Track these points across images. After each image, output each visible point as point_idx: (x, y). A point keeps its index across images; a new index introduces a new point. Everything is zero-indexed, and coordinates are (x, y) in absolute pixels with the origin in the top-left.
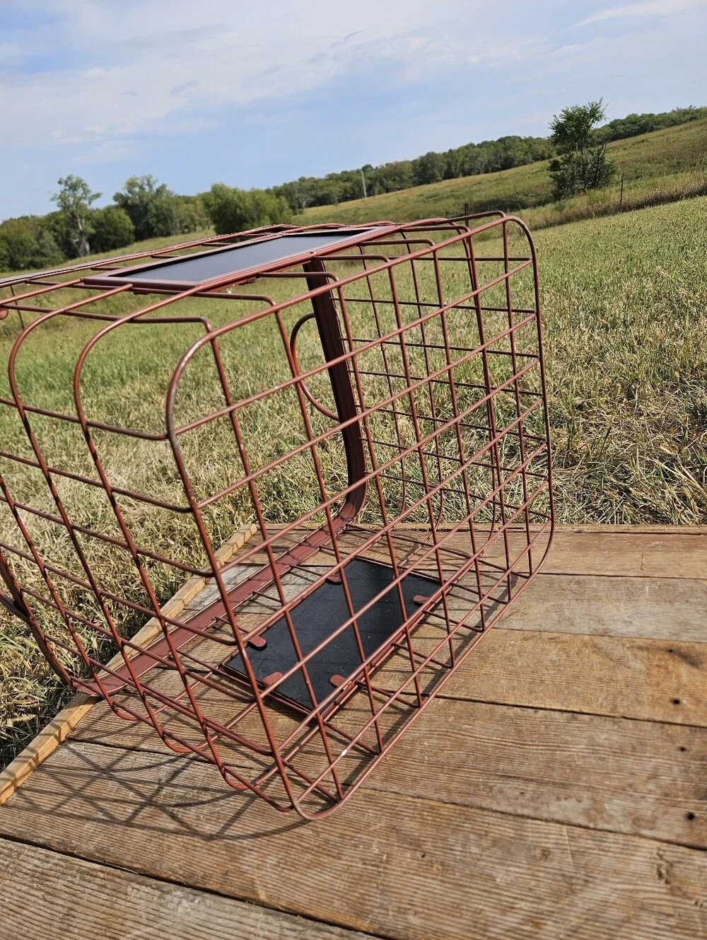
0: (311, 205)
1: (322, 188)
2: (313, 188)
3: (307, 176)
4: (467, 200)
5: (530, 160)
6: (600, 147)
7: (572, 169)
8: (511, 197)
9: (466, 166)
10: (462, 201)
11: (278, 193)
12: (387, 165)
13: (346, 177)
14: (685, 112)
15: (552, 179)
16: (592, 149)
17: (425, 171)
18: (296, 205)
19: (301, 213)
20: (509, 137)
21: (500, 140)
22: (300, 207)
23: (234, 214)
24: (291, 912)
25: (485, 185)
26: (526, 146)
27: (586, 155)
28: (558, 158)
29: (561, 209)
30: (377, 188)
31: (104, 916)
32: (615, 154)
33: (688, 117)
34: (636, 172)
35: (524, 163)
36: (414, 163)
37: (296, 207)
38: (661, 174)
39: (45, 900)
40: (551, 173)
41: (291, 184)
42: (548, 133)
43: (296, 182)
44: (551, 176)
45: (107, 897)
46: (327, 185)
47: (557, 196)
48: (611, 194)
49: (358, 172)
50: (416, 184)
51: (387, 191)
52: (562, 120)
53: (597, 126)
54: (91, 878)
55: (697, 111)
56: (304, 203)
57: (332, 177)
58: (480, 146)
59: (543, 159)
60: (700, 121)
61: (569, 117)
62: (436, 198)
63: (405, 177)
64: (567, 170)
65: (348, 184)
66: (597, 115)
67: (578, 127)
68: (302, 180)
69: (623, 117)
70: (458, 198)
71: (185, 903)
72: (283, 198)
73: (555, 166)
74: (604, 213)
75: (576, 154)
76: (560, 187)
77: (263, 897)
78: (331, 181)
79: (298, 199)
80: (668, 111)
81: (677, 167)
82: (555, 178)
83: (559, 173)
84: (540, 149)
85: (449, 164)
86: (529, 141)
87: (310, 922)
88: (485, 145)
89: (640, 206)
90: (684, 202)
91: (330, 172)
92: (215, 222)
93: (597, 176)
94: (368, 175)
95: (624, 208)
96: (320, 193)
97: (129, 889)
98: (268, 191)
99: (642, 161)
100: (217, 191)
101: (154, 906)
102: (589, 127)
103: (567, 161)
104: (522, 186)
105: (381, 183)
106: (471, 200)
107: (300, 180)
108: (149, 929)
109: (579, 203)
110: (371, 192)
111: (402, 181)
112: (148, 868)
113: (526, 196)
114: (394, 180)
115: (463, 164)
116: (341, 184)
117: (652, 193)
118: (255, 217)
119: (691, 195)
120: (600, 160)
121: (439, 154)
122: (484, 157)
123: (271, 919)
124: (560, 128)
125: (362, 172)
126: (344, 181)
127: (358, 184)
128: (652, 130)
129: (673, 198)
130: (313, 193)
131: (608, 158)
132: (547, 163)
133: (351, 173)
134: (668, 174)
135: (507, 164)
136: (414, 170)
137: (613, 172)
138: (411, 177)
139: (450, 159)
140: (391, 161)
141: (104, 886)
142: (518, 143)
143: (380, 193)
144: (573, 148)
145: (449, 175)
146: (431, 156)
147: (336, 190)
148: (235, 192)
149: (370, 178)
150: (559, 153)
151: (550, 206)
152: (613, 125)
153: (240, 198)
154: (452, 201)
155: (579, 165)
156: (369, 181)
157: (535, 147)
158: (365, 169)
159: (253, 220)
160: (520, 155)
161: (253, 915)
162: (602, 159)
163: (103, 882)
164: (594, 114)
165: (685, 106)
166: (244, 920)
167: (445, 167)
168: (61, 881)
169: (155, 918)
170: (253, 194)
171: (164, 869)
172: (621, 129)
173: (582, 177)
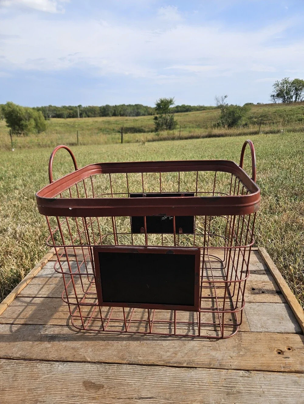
0: (54, 117)
1: (59, 111)
2: (55, 110)
3: (53, 105)
4: (122, 126)
5: (147, 114)
6: (172, 114)
7: (162, 120)
8: (139, 127)
9: (122, 113)
10: (120, 126)
11: (38, 109)
12: (89, 106)
13: (70, 108)
14: (201, 107)
15: (155, 123)
16: (170, 115)
17: (105, 111)
18: (47, 116)
19: (49, 120)
20: (139, 105)
21: (136, 105)
22: (49, 117)
23: (17, 116)
24: (100, 363)
25: (130, 121)
26: (145, 109)
27: (167, 116)
28: (158, 116)
29: (158, 135)
30: (84, 115)
31: (30, 374)
32: (177, 117)
33: (203, 108)
34: (185, 125)
35: (144, 115)
36: (100, 107)
37: (47, 117)
38: (193, 127)
39: (3, 373)
40: (155, 121)
41: (45, 107)
42: (154, 106)
43: (47, 107)
44: (154, 122)
45: (29, 369)
46: (62, 110)
47: (156, 130)
48: (176, 133)
49: (76, 107)
50: (100, 116)
51: (89, 117)
52: (159, 102)
53: (171, 106)
54: (21, 364)
55: (205, 107)
56: (50, 116)
57: (64, 107)
58: (127, 106)
59: (151, 115)
60: (207, 111)
61: (162, 101)
62: (109, 122)
63: (96, 113)
64: (160, 121)
65: (71, 111)
66: (172, 103)
67: (165, 105)
68: (50, 106)
69: (180, 105)
70: (118, 124)
71: (60, 366)
72: (41, 112)
73: (156, 118)
74: (173, 139)
75: (164, 115)
76: (157, 127)
77: (89, 360)
78: (64, 109)
79: (48, 114)
80: (196, 105)
81: (199, 126)
82: (156, 123)
83: (157, 121)
84: (151, 111)
85: (115, 111)
86: (146, 107)
87: (107, 364)
88: (130, 106)
89: (186, 138)
90: (201, 140)
91: (64, 105)
92: (6, 118)
93: (170, 125)
94: (80, 109)
95: (181, 138)
96: (58, 113)
97: (38, 365)
98: (34, 109)
99: (186, 122)
100: (9, 105)
101: (49, 368)
102: (169, 106)
103: (161, 117)
104: (144, 123)
105: (86, 113)
106: (123, 126)
107: (49, 106)
108: (48, 375)
109: (164, 133)
110: (81, 116)
111: (95, 114)
112: (43, 358)
113: (145, 128)
114: (92, 113)
115: (120, 111)
116: (68, 111)
117: (190, 134)
118: (27, 118)
119: (203, 137)
120: (172, 119)
121: (111, 106)
122: (129, 110)
123: (93, 365)
124: (158, 105)
125: (78, 108)
126: (70, 110)
127: (76, 112)
128: (190, 111)
129: (198, 137)
130: (55, 112)
131: (175, 118)
132: (153, 117)
133: (73, 107)
134: (196, 128)
135: (138, 114)
136: (100, 110)
137: (177, 124)
138: (99, 113)
139: (115, 109)
140: (91, 105)
141: (27, 366)
142: (142, 107)
143: (85, 117)
144: (163, 113)
145: (114, 115)
146: (107, 107)
147: (66, 112)
148: (17, 106)
149: (81, 110)
150: (158, 114)
151: (154, 133)
152: (177, 107)
153: (20, 110)
154: (116, 125)
155: (165, 120)
156: (80, 112)
157: (149, 110)
158: (80, 106)
159: (26, 120)
160: (142, 112)
161: (87, 365)
162: (173, 119)
163: (26, 365)
164: (170, 102)
165: (201, 105)
166: (84, 367)
167: (113, 111)
168: (8, 367)
169: (51, 371)
170: (26, 109)
171: (50, 358)
172: (179, 109)
173: (166, 124)
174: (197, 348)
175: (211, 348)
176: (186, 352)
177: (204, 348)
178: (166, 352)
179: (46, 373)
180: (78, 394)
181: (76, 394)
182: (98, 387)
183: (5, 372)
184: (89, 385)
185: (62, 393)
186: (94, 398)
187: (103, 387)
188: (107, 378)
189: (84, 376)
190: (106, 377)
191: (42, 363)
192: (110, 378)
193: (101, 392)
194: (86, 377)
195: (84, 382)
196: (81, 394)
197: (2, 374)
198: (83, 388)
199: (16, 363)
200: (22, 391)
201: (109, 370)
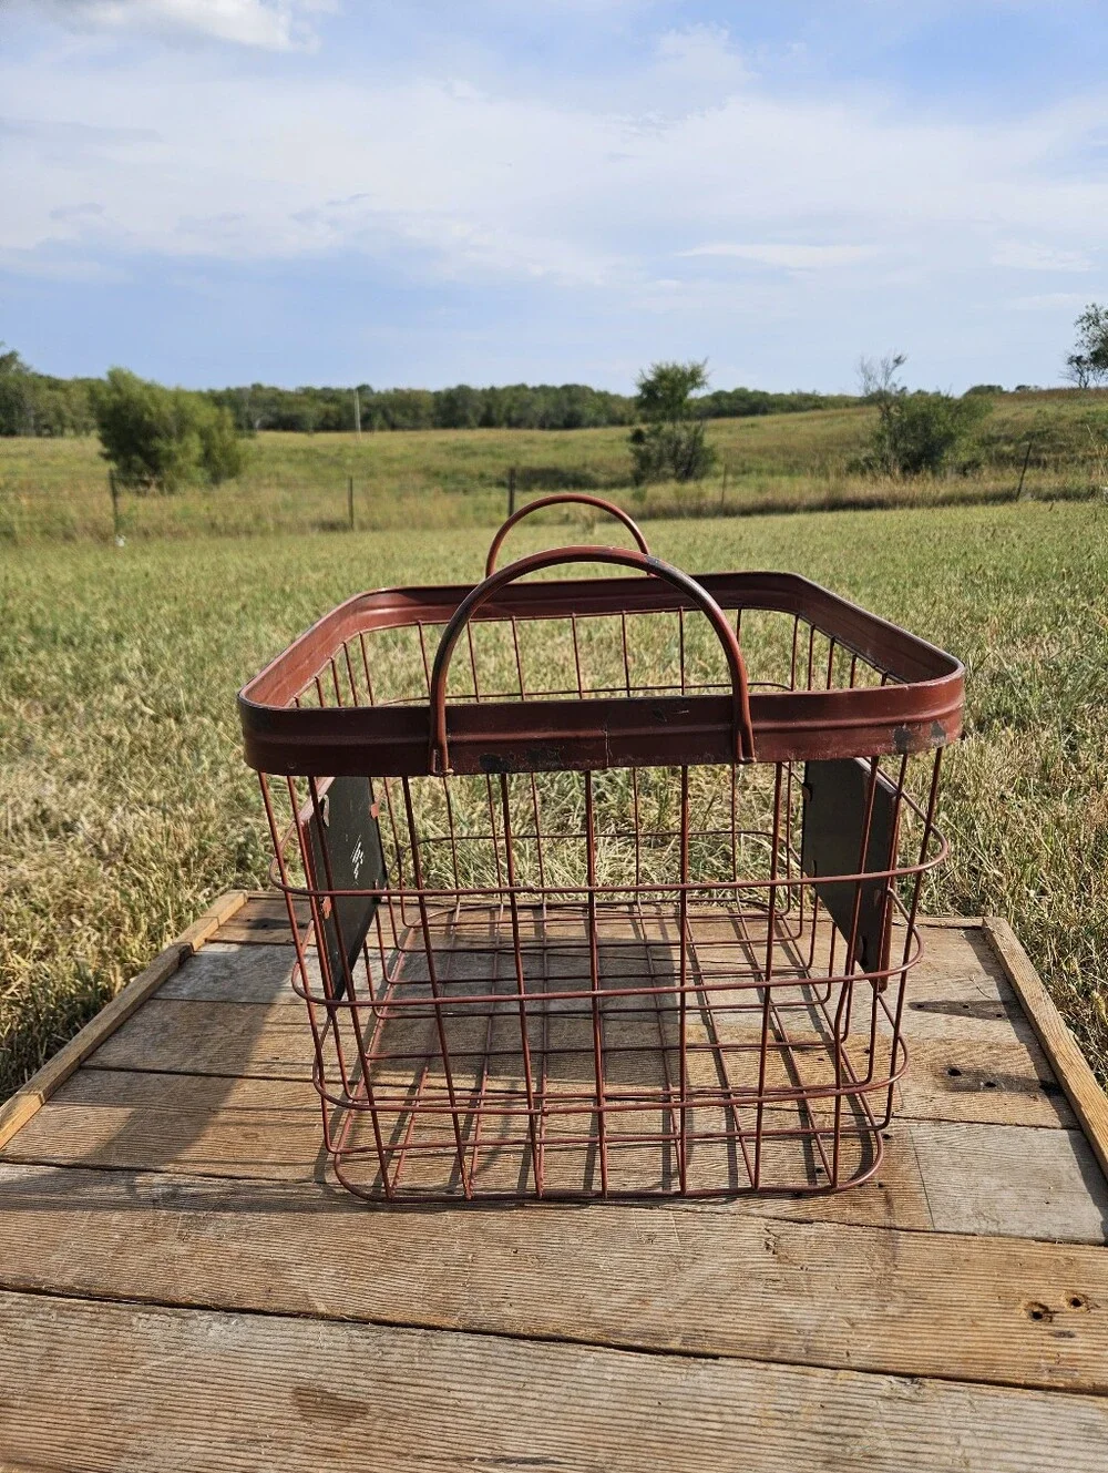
0: (268, 427)
1: (290, 404)
2: (273, 401)
3: (266, 384)
4: (512, 463)
5: (604, 421)
6: (698, 423)
7: (661, 445)
8: (576, 469)
9: (514, 415)
10: (503, 462)
11: (217, 399)
12: (396, 390)
13: (329, 396)
14: (807, 398)
15: (632, 455)
16: (688, 424)
17: (453, 409)
18: (244, 422)
19: (251, 436)
20: (576, 386)
21: (566, 388)
22: (251, 426)
23: (139, 422)
24: (360, 1321)
25: (540, 447)
26: (599, 403)
27: (680, 430)
28: (644, 428)
29: (640, 497)
30: (378, 420)
31: (103, 1351)
32: (719, 435)
33: (811, 403)
34: (743, 465)
35: (595, 424)
36: (437, 394)
37: (245, 426)
38: (772, 473)
39: (9, 1343)
40: (632, 446)
41: (239, 391)
42: (631, 390)
43: (246, 389)
44: (631, 450)
45: (103, 1331)
46: (300, 403)
47: (638, 479)
48: (710, 489)
49: (350, 391)
50: (435, 426)
51: (394, 427)
52: (651, 377)
53: (695, 394)
54: (75, 1314)
55: (822, 398)
56: (257, 423)
57: (307, 392)
58: (534, 390)
59: (621, 423)
60: (826, 413)
61: (662, 375)
62: (468, 451)
63: (422, 413)
64: (653, 446)
65: (332, 407)
66: (699, 380)
67: (673, 390)
68: (257, 388)
69: (730, 389)
70: (500, 456)
71: (216, 1325)
72: (227, 410)
73: (638, 437)
74: (698, 513)
75: (667, 427)
76: (643, 468)
77: (322, 1308)
78: (305, 398)
79: (248, 414)
80: (787, 391)
81: (791, 470)
82: (637, 453)
83: (643, 448)
84: (619, 410)
85: (489, 407)
86: (603, 396)
87: (385, 1328)
88: (544, 390)
89: (747, 512)
90: (802, 517)
91: (306, 384)
92: (103, 426)
93: (691, 464)
94: (366, 399)
95: (726, 511)
96: (285, 412)
97: (134, 1320)
98: (200, 395)
99: (750, 450)
100: (118, 380)
101: (175, 1334)
102: (686, 394)
103: (655, 433)
104: (594, 456)
105: (385, 415)
106: (518, 463)
107: (254, 386)
108: (170, 1358)
109: (664, 492)
110: (367, 425)
111: (416, 417)
112: (157, 1294)
113: (596, 471)
114: (405, 415)
115: (509, 409)
116: (322, 405)
117: (762, 498)
118: (174, 430)
119: (812, 509)
120: (696, 441)
121: (476, 391)
122: (540, 407)
123: (335, 1330)
124: (649, 389)
125: (357, 395)
126: (327, 402)
127: (349, 408)
128: (765, 412)
129: (788, 509)
130: (275, 409)
131: (709, 439)
132: (627, 431)
133: (339, 391)
134: (782, 474)
135: (572, 422)
136: (437, 404)
137: (714, 460)
138: (431, 416)
139: (490, 400)
140: (404, 385)
141: (96, 1320)
142: (589, 396)
143: (381, 428)
144: (663, 418)
145: (487, 422)
146: (463, 391)
147: (312, 412)
148: (148, 387)
149: (368, 405)
150: (645, 420)
151: (628, 491)
152: (718, 396)
153: (153, 397)
154: (489, 460)
155: (670, 442)
156: (365, 409)
157: (613, 406)
158: (363, 389)
159: (170, 435)
160: (590, 413)
161: (311, 1328)
162: (701, 440)
163: (94, 1316)
164: (693, 377)
165: (808, 390)
166: (300, 1335)
167: (483, 410)
168: (28, 1321)
169: (179, 1344)
170: (177, 396)
171: (182, 1294)
172: (725, 403)
173: (673, 457)
174: (724, 1285)
175: (779, 1285)
176: (684, 1295)
177: (752, 1283)
178: (609, 1295)
179: (162, 1350)
180: (274, 1432)
181: (265, 1431)
182: (346, 1410)
183: (14, 1340)
184: (315, 1402)
185: (215, 1425)
186: (329, 1452)
187: (365, 1410)
188: (384, 1379)
189: (300, 1367)
190: (380, 1377)
191: (151, 1313)
192: (395, 1379)
193: (354, 1429)
194: (307, 1373)
195: (297, 1391)
196: (282, 1433)
197: (6, 1346)
198: (293, 1413)
199: (58, 1309)
200: (72, 1410)
201: (392, 1350)
